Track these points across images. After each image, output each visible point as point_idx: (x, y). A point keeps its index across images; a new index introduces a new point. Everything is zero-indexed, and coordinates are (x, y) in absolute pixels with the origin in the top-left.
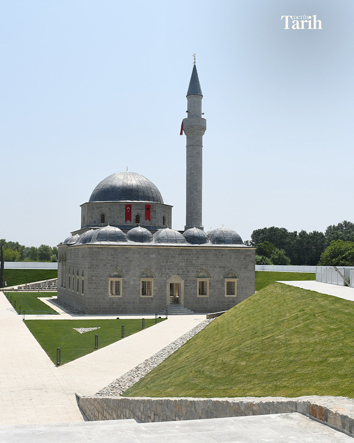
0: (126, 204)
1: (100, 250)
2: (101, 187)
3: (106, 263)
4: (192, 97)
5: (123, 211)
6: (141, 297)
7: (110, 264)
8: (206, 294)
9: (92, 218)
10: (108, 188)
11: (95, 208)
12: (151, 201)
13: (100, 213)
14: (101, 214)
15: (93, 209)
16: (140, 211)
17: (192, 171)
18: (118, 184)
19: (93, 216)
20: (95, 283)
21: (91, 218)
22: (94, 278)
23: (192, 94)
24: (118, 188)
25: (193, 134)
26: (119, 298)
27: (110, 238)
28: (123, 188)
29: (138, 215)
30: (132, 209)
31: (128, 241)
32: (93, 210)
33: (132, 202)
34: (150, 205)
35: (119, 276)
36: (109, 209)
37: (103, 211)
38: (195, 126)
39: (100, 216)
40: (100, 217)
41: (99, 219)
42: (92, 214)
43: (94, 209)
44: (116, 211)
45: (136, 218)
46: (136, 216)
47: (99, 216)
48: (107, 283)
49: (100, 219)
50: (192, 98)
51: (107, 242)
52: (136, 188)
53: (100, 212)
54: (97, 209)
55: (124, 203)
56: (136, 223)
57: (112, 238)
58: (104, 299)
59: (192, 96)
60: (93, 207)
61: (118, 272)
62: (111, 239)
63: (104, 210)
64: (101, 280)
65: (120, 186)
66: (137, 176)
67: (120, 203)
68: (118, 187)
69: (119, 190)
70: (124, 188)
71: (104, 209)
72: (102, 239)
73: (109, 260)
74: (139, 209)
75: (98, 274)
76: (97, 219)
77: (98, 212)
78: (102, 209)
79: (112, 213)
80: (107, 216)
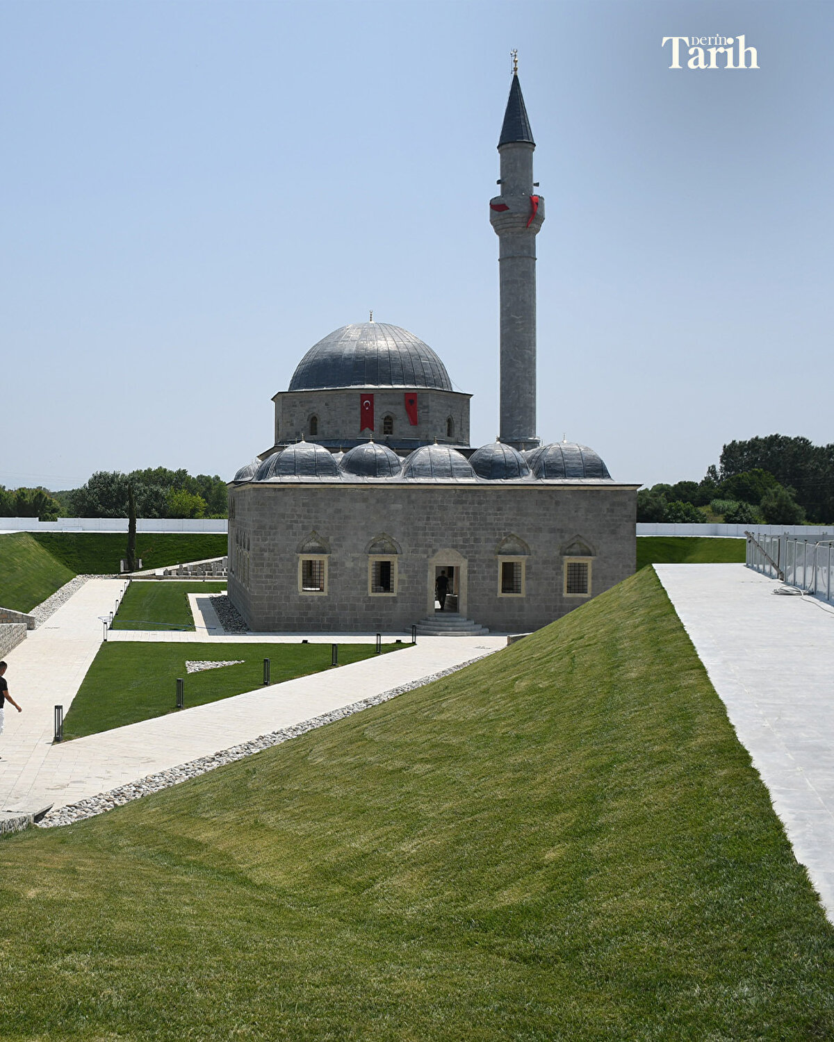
0: (363, 392)
1: (281, 493)
2: (312, 358)
3: (291, 521)
4: (508, 148)
5: (356, 409)
6: (370, 595)
7: (300, 525)
8: (518, 591)
9: (292, 425)
10: (325, 359)
12: (420, 384)
13: (308, 414)
14: (309, 416)
15: (293, 406)
16: (393, 407)
17: (512, 316)
18: (346, 349)
19: (295, 422)
20: (269, 565)
21: (289, 424)
22: (266, 554)
23: (509, 143)
24: (345, 359)
25: (512, 233)
26: (320, 598)
27: (302, 469)
28: (357, 358)
29: (388, 417)
30: (376, 404)
31: (345, 474)
32: (294, 408)
33: (377, 387)
34: (415, 393)
35: (321, 551)
36: (326, 404)
37: (315, 411)
38: (516, 213)
39: (308, 420)
42: (292, 415)
43: (296, 406)
44: (341, 409)
45: (385, 423)
46: (385, 419)
47: (306, 421)
48: (295, 566)
49: (309, 427)
50: (509, 150)
51: (296, 477)
52: (386, 356)
53: (307, 411)
54: (302, 406)
55: (357, 391)
56: (386, 433)
57: (307, 468)
58: (288, 598)
59: (510, 145)
60: (294, 401)
61: (318, 542)
62: (305, 471)
63: (315, 408)
64: (281, 559)
65: (350, 354)
66: (391, 331)
67: (348, 391)
68: (347, 357)
69: (348, 363)
70: (360, 358)
71: (315, 405)
72: (285, 470)
73: (299, 516)
74: (391, 404)
75: (275, 545)
76: (302, 427)
77: (304, 411)
78: (312, 404)
79: (333, 413)
80: (322, 420)
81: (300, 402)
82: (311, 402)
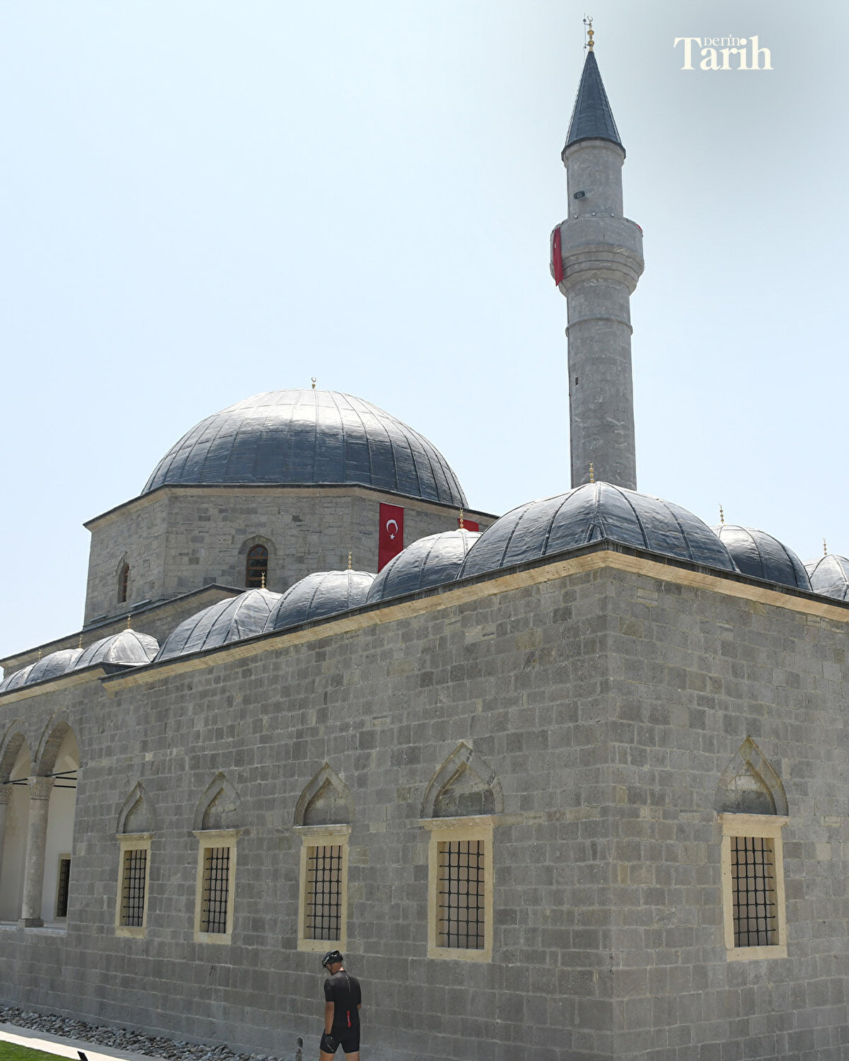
0: (384, 501)
3: (701, 700)
4: (594, 147)
5: (370, 533)
7: (721, 713)
11: (213, 512)
13: (241, 538)
14: (245, 543)
15: (200, 518)
19: (203, 554)
20: (654, 854)
21: (186, 559)
22: (645, 812)
23: (596, 138)
24: (324, 434)
25: (605, 280)
26: (773, 966)
28: (350, 436)
30: (407, 530)
32: (204, 523)
33: (410, 496)
35: (764, 805)
36: (296, 519)
37: (262, 531)
38: (620, 246)
39: (239, 553)
40: (244, 558)
41: (232, 567)
42: (194, 540)
43: (208, 519)
44: (335, 531)
47: (236, 552)
48: (713, 855)
49: (243, 568)
50: (596, 152)
53: (240, 531)
54: (225, 519)
58: (701, 972)
59: (598, 143)
60: (205, 505)
61: (757, 777)
63: (263, 525)
64: (681, 829)
68: (327, 431)
69: (331, 442)
71: (263, 519)
73: (716, 683)
75: (666, 779)
76: (225, 567)
77: (233, 532)
78: (253, 516)
79: (314, 538)
80: (281, 553)
81: (221, 511)
82: (254, 511)
